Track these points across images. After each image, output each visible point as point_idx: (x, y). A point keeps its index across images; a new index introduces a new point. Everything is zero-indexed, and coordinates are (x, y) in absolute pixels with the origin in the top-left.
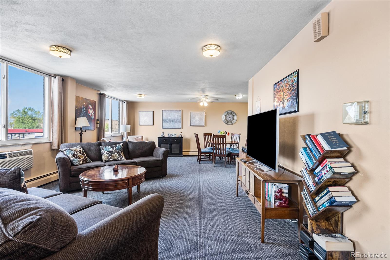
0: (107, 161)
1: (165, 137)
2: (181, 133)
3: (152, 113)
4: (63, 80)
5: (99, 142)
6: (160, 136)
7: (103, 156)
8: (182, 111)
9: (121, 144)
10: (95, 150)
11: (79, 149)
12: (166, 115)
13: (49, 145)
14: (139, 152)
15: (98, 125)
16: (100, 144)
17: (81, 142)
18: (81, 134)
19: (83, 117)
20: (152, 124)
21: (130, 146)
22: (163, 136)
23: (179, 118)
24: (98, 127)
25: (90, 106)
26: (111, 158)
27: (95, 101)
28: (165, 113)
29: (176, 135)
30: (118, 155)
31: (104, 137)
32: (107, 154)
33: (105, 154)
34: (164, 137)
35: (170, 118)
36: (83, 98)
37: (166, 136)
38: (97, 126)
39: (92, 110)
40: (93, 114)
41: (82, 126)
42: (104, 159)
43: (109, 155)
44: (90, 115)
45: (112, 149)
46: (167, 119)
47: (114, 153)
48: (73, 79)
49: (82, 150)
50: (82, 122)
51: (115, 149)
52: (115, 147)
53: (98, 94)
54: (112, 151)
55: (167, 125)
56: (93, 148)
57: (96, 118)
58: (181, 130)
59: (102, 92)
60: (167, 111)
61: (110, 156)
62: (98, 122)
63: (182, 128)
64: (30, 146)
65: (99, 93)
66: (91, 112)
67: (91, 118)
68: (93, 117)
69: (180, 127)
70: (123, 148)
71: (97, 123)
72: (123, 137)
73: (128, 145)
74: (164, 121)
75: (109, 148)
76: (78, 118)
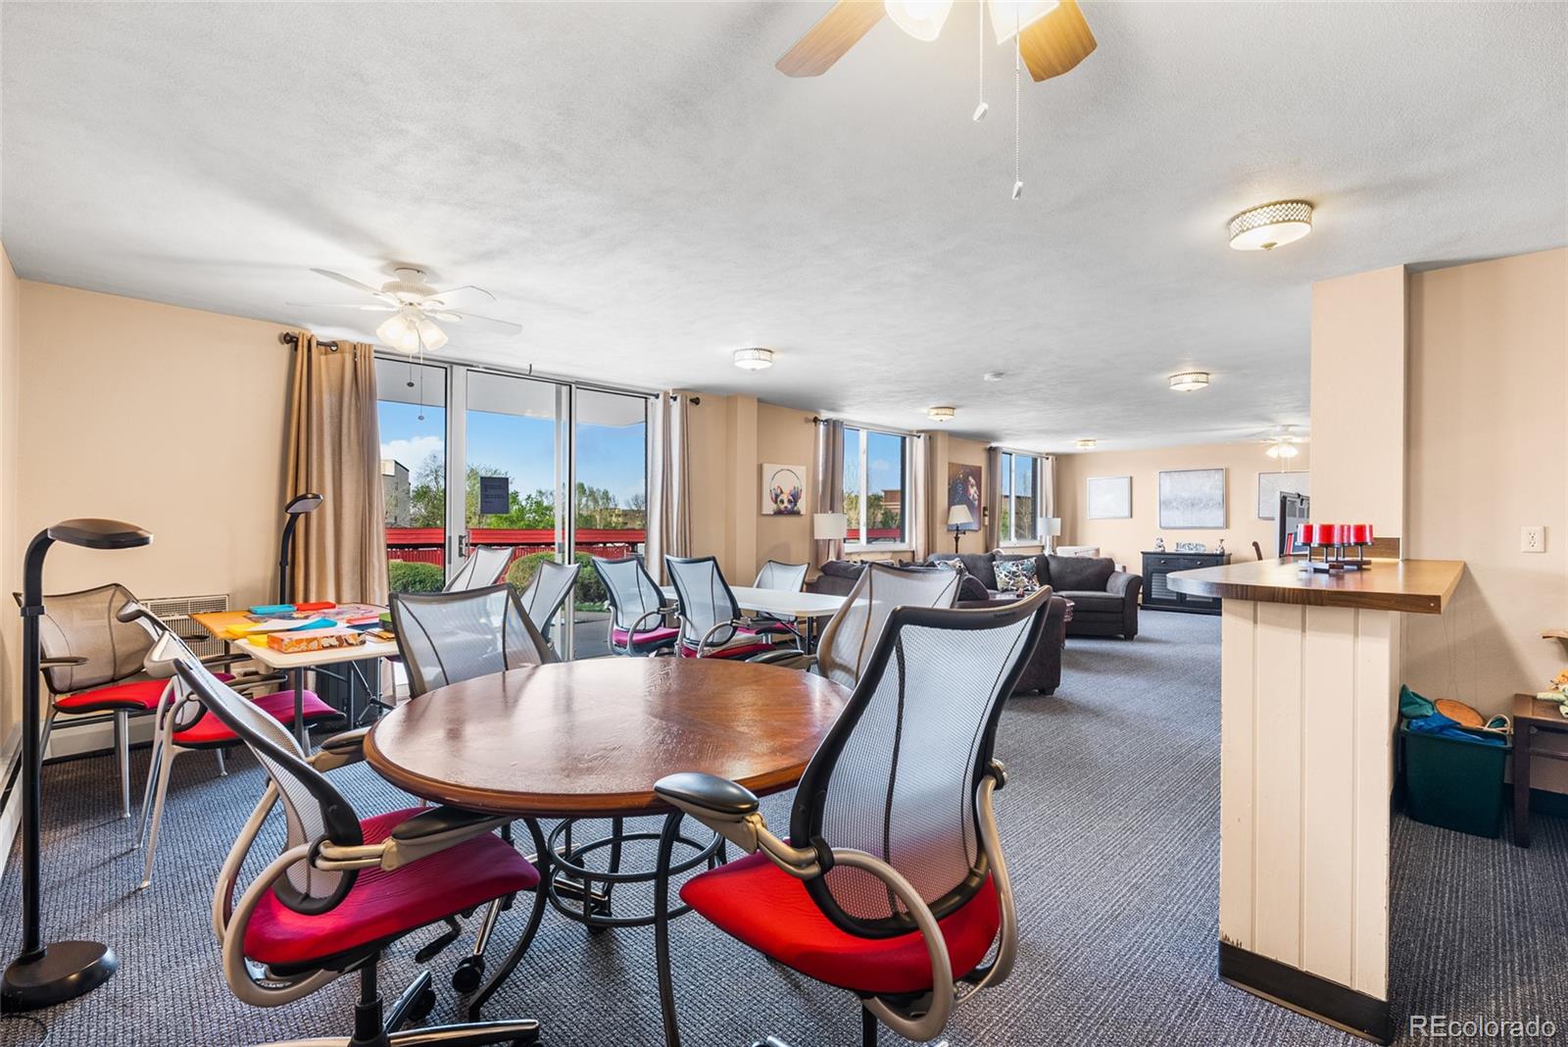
0: (1007, 590)
1: (1167, 551)
2: (1222, 540)
3: (1127, 481)
4: (930, 438)
5: (989, 553)
6: (1152, 549)
7: (998, 579)
8: (1226, 472)
9: (1033, 560)
10: (986, 569)
11: (958, 564)
12: (1169, 486)
13: (910, 555)
14: (1072, 579)
15: (987, 519)
16: (993, 558)
17: (957, 552)
18: (957, 539)
19: (959, 504)
20: (1127, 514)
21: (1053, 565)
22: (1161, 549)
23: (1218, 495)
24: (987, 523)
25: (970, 478)
26: (1012, 585)
27: (980, 468)
28: (1167, 481)
29: (1203, 546)
30: (1026, 580)
31: (998, 547)
32: (1006, 576)
33: (1002, 576)
34: (1163, 553)
35: (1186, 495)
36: (959, 465)
37: (1170, 549)
38: (984, 521)
39: (975, 488)
40: (976, 496)
41: (959, 523)
42: (999, 586)
43: (1010, 579)
44: (971, 497)
45: (1014, 569)
46: (1175, 500)
47: (1019, 576)
48: (944, 432)
49: (962, 566)
50: (961, 515)
51: (1020, 567)
52: (1022, 565)
53: (985, 449)
54: (1014, 573)
55: (1176, 517)
56: (981, 564)
57: (982, 506)
58: (1222, 534)
59: (994, 445)
60: (1176, 475)
61: (1012, 582)
62: (986, 513)
63: (1227, 525)
64: (889, 555)
65: (988, 446)
66: (973, 491)
67: (974, 505)
68: (976, 503)
69: (1220, 522)
70: (1037, 568)
71: (985, 515)
72: (1043, 547)
73: (1048, 563)
74: (1164, 504)
75: (1010, 566)
76: (953, 508)
